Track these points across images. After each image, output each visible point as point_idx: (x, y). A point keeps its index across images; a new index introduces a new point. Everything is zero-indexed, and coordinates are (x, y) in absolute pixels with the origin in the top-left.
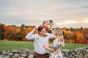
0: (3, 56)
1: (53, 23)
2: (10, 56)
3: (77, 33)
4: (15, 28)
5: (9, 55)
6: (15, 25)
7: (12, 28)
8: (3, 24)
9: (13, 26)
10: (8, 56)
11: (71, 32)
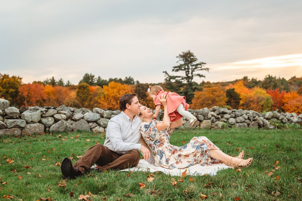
0: (31, 111)
1: (194, 63)
2: (42, 112)
3: (286, 95)
4: (59, 88)
5: (40, 111)
6: (57, 80)
7: (49, 88)
8: (14, 77)
9: (53, 83)
10: (38, 112)
11: (264, 91)
